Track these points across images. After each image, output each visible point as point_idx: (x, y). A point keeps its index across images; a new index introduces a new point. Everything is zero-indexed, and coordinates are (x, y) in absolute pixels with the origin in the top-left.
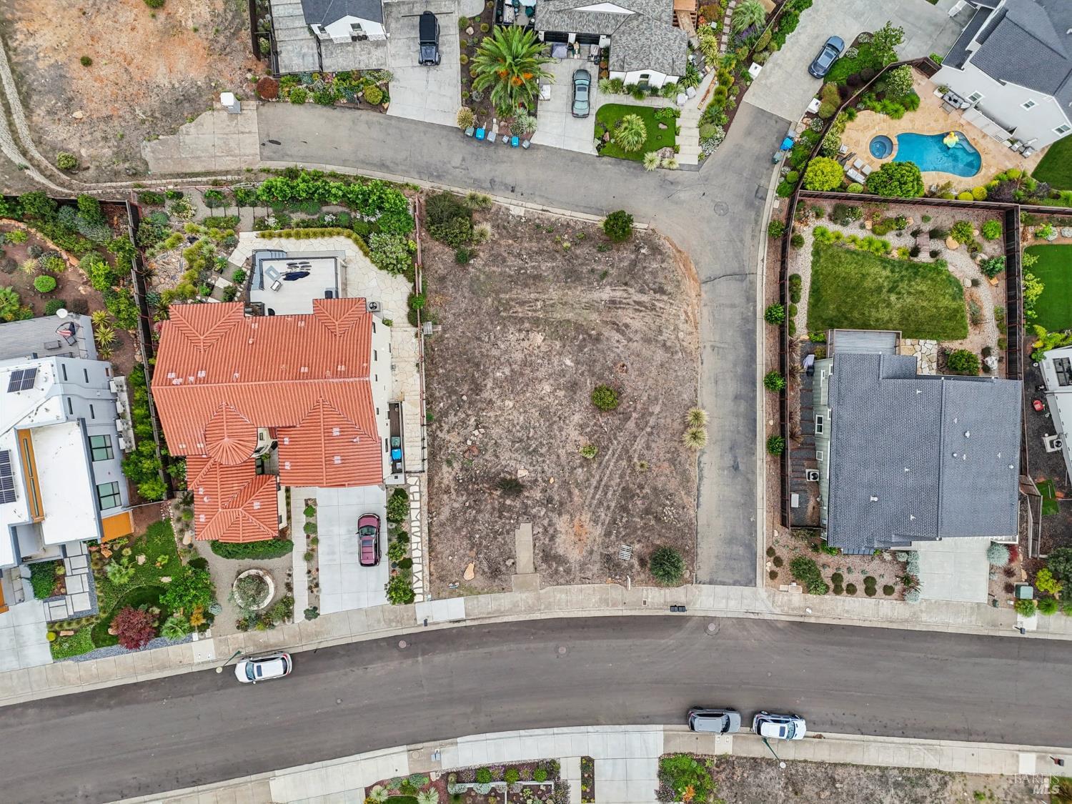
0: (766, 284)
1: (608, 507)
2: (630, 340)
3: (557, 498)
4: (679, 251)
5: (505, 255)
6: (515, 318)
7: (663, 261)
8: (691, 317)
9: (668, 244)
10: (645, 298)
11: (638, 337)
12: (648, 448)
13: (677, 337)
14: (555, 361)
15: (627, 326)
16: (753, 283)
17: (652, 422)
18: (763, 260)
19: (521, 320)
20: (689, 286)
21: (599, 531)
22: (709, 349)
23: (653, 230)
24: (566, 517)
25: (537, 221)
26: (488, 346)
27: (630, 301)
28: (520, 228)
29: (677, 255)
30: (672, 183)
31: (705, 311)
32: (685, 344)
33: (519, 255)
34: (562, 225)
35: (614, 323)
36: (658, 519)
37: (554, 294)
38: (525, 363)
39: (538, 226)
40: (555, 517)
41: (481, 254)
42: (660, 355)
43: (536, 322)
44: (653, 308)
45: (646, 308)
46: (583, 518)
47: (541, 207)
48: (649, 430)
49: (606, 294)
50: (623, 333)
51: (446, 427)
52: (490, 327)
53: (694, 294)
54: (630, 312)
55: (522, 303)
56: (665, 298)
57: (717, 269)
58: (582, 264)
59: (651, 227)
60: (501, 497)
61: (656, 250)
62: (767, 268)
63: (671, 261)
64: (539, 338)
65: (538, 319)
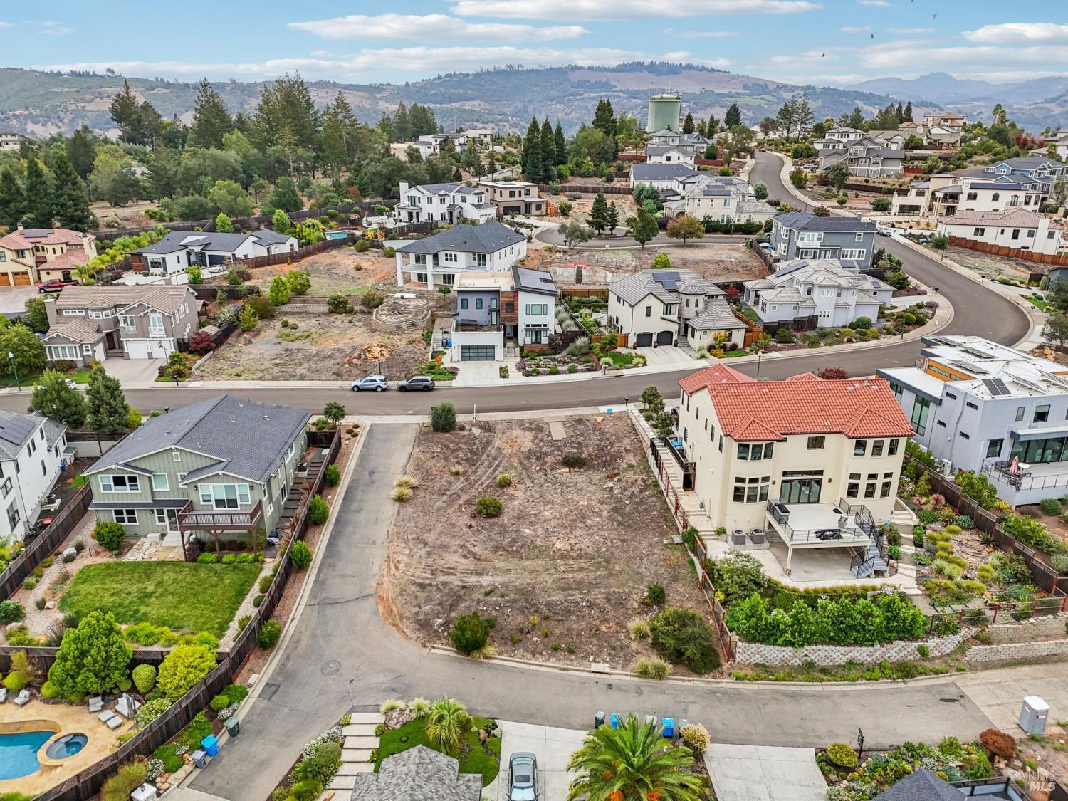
0: (297, 596)
1: (488, 456)
2: (462, 546)
3: (533, 460)
4: (396, 625)
5: (608, 607)
6: (587, 558)
7: (417, 614)
8: (392, 565)
9: (408, 632)
10: (442, 578)
11: (453, 549)
12: (450, 483)
13: (411, 550)
14: (540, 531)
15: (465, 557)
16: (313, 595)
17: (445, 498)
18: (293, 619)
19: (580, 557)
20: (389, 590)
21: (497, 443)
22: (379, 542)
23: (425, 646)
24: (525, 450)
25: (573, 657)
26: (612, 536)
27: (459, 575)
28: (594, 649)
29: (398, 621)
30: (393, 690)
31: (376, 569)
32: (403, 545)
33: (591, 606)
34: (541, 654)
35: (479, 560)
36: (447, 447)
37: (546, 579)
38: (573, 528)
39: (571, 652)
40: (534, 448)
41: (636, 605)
42: (431, 538)
43: (564, 556)
44: (433, 572)
45: (442, 571)
46: (510, 450)
47: (570, 672)
48: (448, 493)
49: (486, 580)
50: (469, 552)
51: (640, 482)
52: (613, 550)
53: (385, 585)
54: (460, 567)
55: (581, 569)
56: (419, 581)
57: (352, 608)
58: (514, 601)
59: (427, 650)
60: (581, 453)
61: (424, 625)
62: (291, 611)
63: (407, 614)
64: (559, 545)
65: (562, 559)
